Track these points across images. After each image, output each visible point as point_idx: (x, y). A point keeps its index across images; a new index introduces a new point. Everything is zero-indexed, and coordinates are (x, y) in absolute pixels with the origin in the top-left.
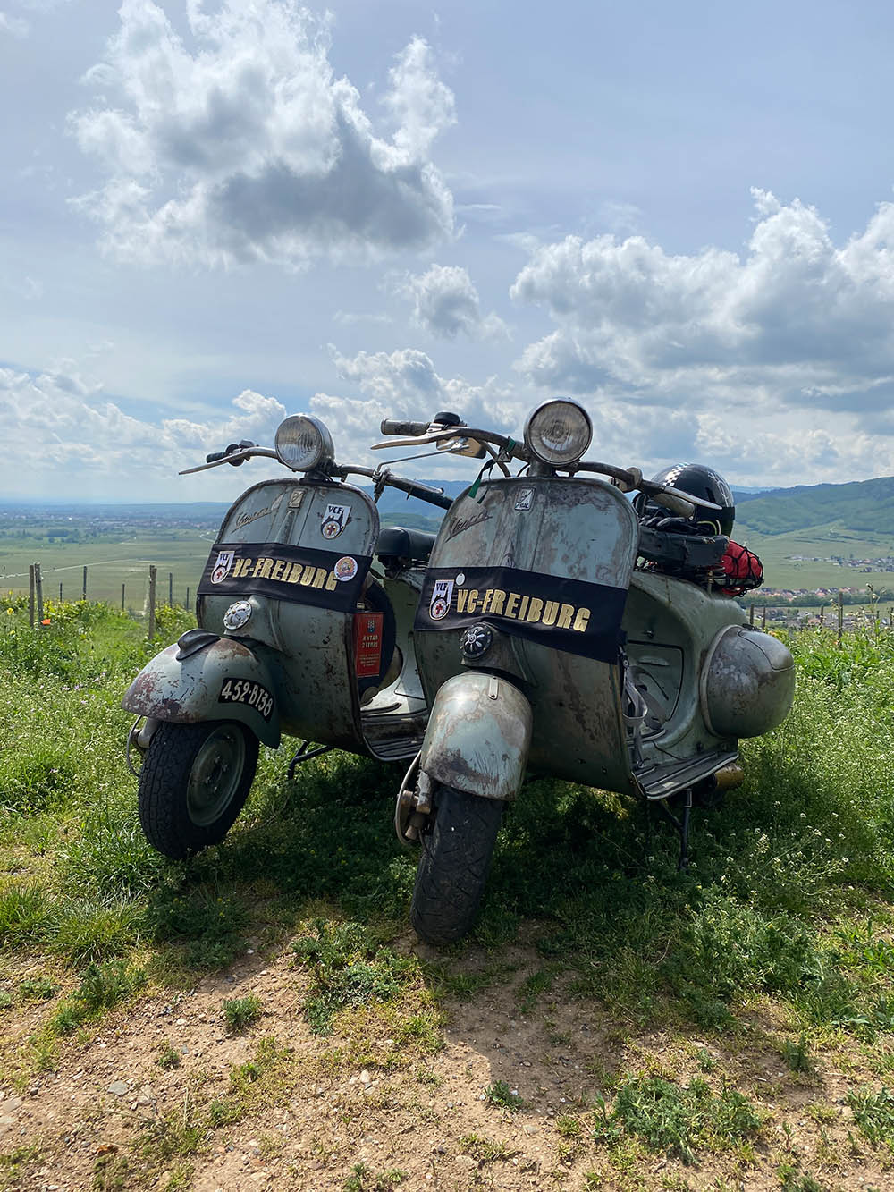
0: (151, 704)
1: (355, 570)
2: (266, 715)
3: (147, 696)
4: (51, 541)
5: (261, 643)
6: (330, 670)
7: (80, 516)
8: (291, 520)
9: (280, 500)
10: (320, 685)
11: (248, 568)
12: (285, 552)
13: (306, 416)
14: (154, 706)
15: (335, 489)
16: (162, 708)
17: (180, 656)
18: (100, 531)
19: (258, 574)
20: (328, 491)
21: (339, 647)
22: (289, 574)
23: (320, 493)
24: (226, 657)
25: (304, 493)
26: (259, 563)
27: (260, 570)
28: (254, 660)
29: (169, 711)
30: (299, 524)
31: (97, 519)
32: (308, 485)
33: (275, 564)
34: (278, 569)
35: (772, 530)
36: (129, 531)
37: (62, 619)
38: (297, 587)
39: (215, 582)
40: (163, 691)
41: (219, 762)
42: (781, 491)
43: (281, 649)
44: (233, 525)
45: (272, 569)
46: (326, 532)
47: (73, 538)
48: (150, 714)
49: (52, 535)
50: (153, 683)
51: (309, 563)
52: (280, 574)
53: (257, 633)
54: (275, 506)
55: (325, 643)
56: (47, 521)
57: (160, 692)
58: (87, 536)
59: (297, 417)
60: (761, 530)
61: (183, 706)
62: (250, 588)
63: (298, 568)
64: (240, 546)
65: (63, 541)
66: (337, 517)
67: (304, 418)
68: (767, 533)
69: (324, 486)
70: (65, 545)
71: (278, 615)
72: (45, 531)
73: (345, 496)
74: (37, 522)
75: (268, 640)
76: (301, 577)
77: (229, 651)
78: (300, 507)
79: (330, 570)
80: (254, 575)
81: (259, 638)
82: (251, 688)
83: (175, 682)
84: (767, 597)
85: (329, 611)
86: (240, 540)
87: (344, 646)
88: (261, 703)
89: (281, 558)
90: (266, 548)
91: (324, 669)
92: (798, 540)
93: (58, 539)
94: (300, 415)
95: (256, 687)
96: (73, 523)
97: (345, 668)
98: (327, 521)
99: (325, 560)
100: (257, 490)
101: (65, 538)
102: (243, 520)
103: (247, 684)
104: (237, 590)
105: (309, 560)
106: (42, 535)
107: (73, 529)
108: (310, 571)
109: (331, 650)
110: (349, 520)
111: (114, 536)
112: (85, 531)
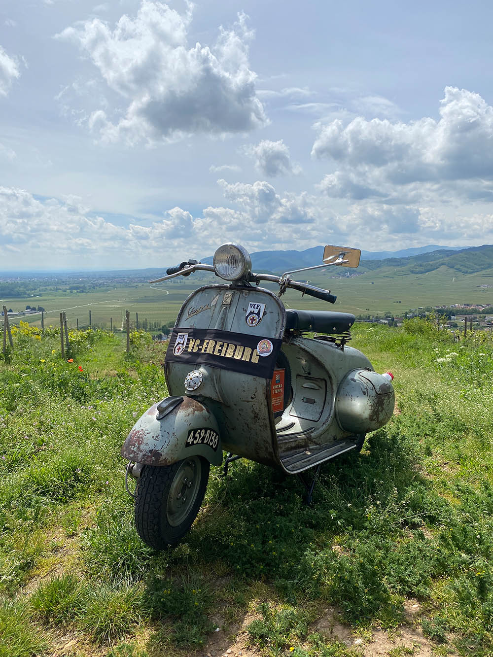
0: (141, 454)
1: (272, 349)
2: (214, 447)
3: (138, 447)
4: (71, 292)
5: (210, 399)
6: (256, 416)
7: (86, 278)
8: (225, 313)
9: (216, 299)
10: (249, 426)
11: (198, 346)
12: (222, 335)
13: (234, 244)
14: (144, 455)
15: (254, 292)
16: (148, 456)
17: (159, 417)
18: (97, 286)
19: (205, 351)
20: (249, 293)
21: (262, 401)
22: (226, 351)
23: (244, 295)
24: (189, 415)
25: (233, 295)
26: (205, 343)
27: (206, 348)
28: (207, 412)
29: (154, 458)
30: (230, 316)
31: (95, 279)
32: (235, 289)
33: (216, 344)
34: (218, 347)
35: (470, 270)
36: (112, 285)
37: (79, 341)
38: (232, 360)
39: (177, 354)
40: (149, 443)
41: (186, 482)
42: (474, 249)
43: (222, 401)
44: (185, 315)
45: (214, 347)
46: (249, 322)
47: (83, 290)
48: (141, 461)
49: (71, 289)
50: (142, 438)
51: (240, 344)
52: (220, 351)
53: (208, 392)
54: (213, 303)
55: (252, 398)
56: (69, 282)
57: (147, 444)
58: (90, 289)
59: (226, 245)
60: (463, 271)
61: (163, 454)
62: (200, 360)
63: (231, 347)
64: (192, 330)
65: (77, 291)
66: (256, 311)
67: (231, 245)
68: (466, 273)
69: (246, 290)
70: (78, 294)
71: (219, 379)
72: (68, 287)
73: (262, 297)
74: (63, 282)
75: (214, 396)
76: (234, 353)
77: (191, 409)
78: (230, 304)
79: (254, 348)
80: (203, 352)
81: (208, 395)
82: (206, 433)
83: (157, 437)
84: (467, 309)
85: (255, 377)
86: (191, 326)
87: (266, 401)
88: (212, 440)
89: (219, 340)
90: (208, 333)
91: (253, 415)
92: (484, 276)
93: (74, 291)
94: (230, 243)
95: (209, 431)
96: (82, 282)
97: (267, 415)
98: (250, 314)
99: (250, 341)
100: (201, 292)
101: (78, 290)
102: (192, 312)
103: (203, 431)
104: (192, 360)
105: (239, 342)
106: (66, 289)
107: (82, 285)
108: (240, 349)
109: (257, 403)
110: (265, 313)
111: (104, 288)
112: (89, 286)
